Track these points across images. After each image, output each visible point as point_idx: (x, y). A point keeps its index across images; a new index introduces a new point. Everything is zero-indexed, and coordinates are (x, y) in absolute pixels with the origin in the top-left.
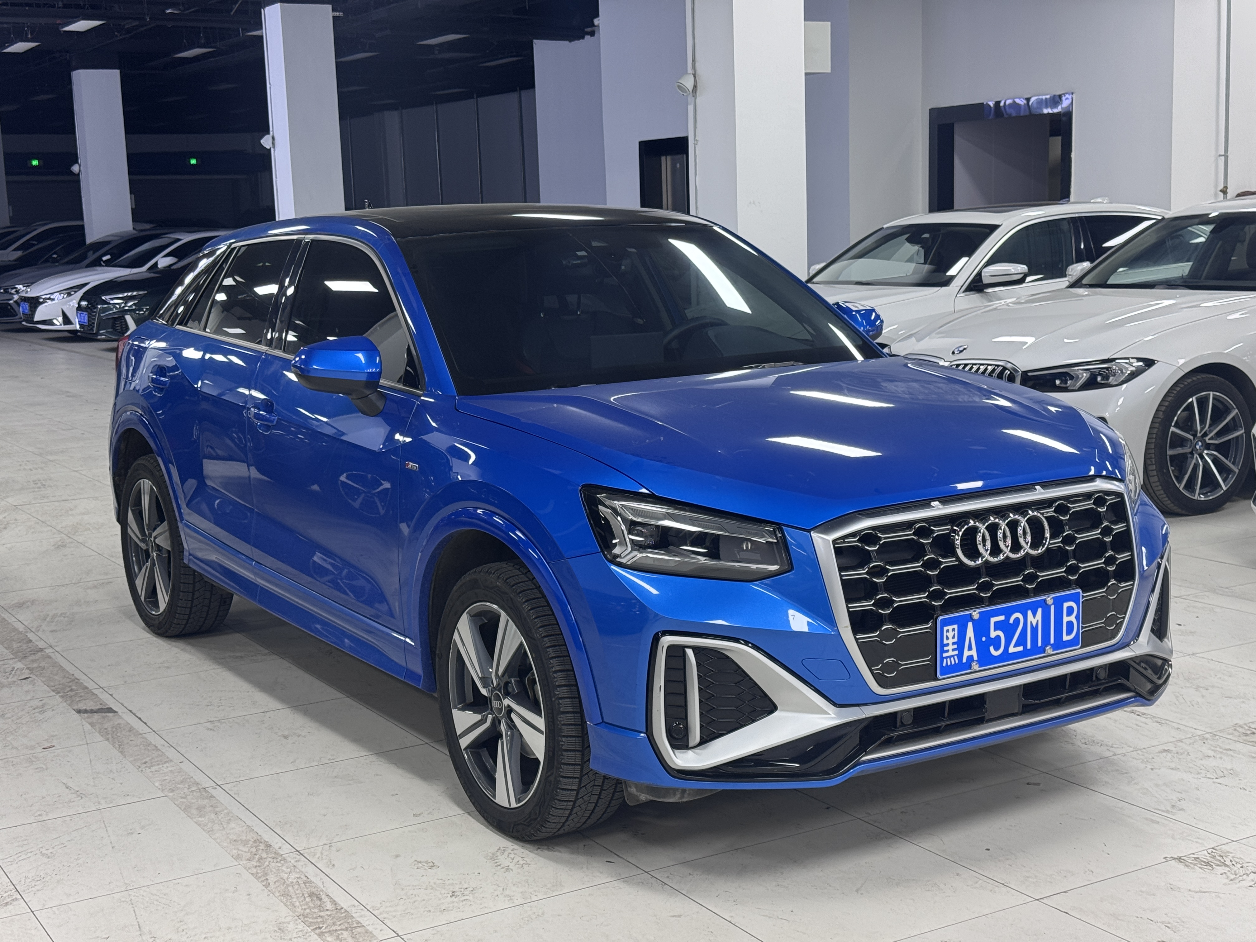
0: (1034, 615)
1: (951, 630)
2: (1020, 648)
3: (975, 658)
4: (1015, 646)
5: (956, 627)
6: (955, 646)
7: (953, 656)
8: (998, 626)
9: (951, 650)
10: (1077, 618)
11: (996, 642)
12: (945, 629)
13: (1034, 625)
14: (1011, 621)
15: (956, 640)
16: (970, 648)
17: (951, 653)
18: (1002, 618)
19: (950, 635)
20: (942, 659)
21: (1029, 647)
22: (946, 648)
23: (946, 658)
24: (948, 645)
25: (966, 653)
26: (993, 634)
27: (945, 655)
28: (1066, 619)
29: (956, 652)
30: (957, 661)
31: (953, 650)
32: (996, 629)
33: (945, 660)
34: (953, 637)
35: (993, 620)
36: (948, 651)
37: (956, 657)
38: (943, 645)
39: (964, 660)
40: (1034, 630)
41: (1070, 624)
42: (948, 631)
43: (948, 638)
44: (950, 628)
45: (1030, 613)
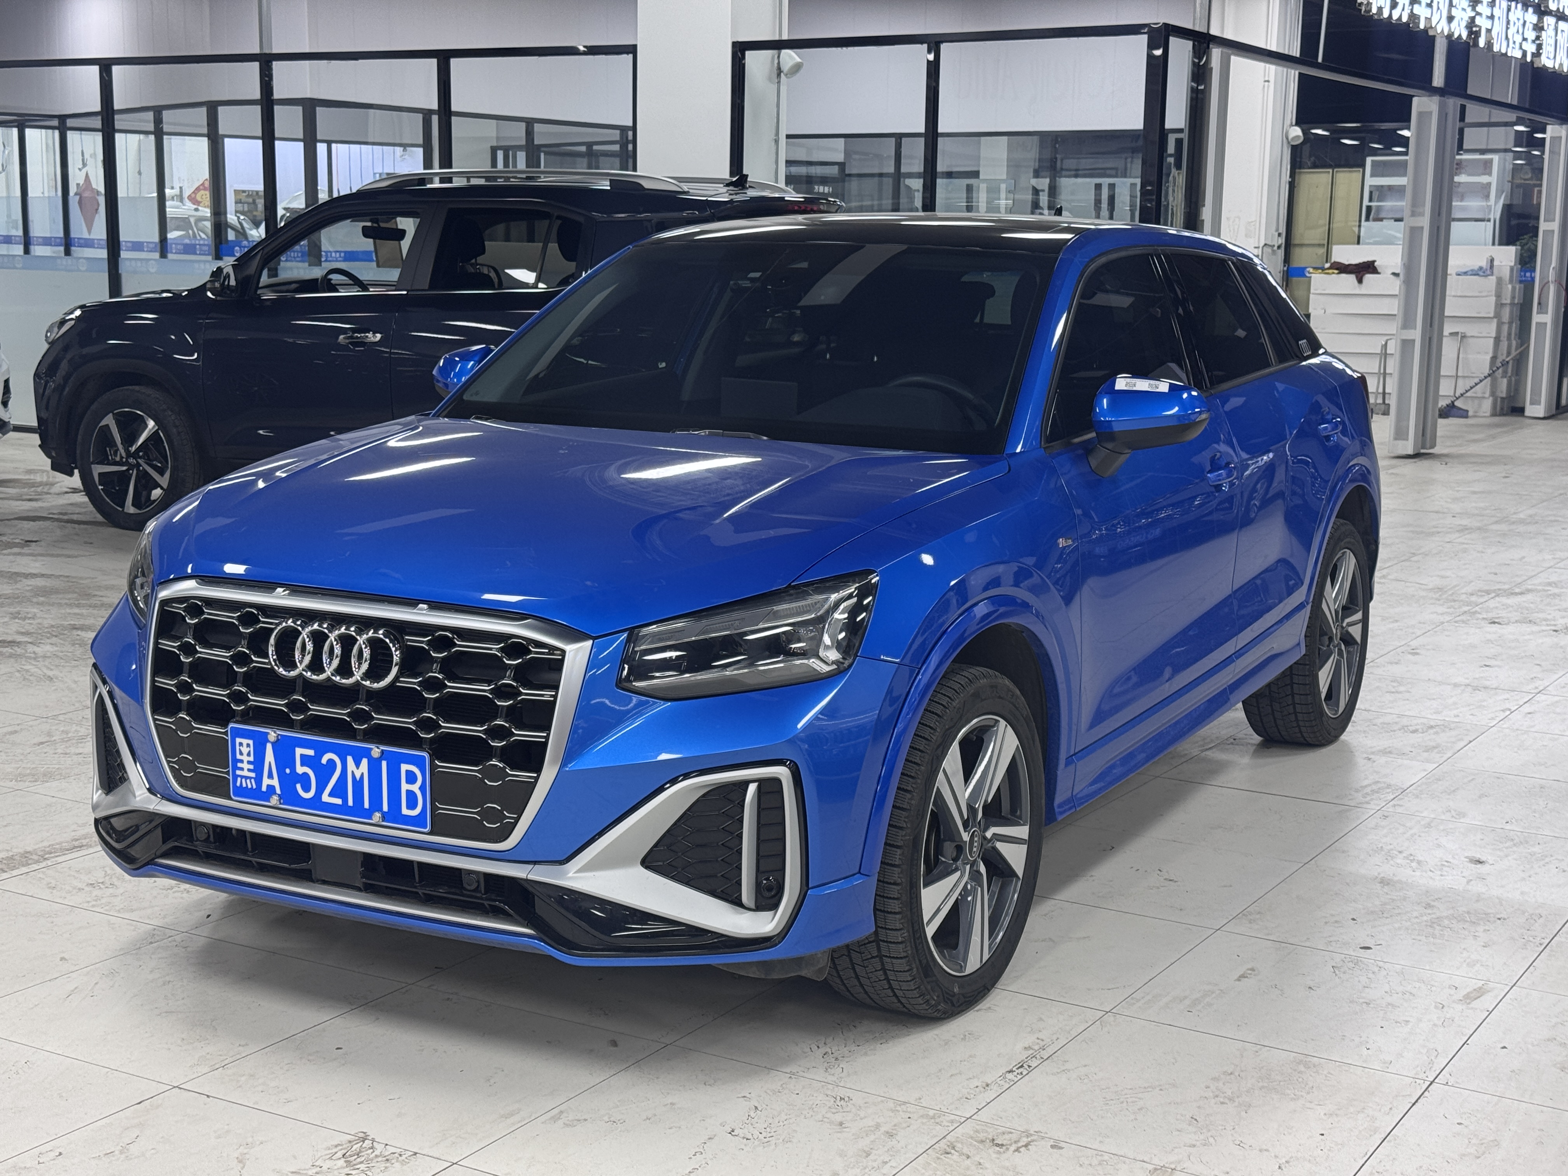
0: (358, 765)
1: (245, 745)
2: (338, 801)
3: (278, 791)
4: (330, 795)
5: (251, 742)
6: (251, 767)
7: (250, 778)
8: (305, 761)
9: (245, 769)
10: (422, 788)
11: (305, 781)
12: (238, 740)
13: (358, 777)
14: (324, 761)
15: (251, 759)
16: (270, 776)
17: (246, 773)
18: (311, 752)
19: (245, 750)
20: (235, 777)
21: (350, 803)
22: (239, 765)
23: (242, 777)
24: (242, 761)
25: (266, 782)
26: (300, 769)
27: (238, 772)
28: (405, 787)
29: (253, 775)
30: (254, 787)
31: (249, 770)
32: (302, 765)
33: (239, 779)
34: (249, 754)
35: (299, 751)
36: (242, 769)
37: (253, 780)
38: (236, 761)
39: (264, 789)
40: (358, 784)
41: (411, 794)
42: (241, 744)
43: (241, 754)
44: (245, 741)
45: (350, 760)
